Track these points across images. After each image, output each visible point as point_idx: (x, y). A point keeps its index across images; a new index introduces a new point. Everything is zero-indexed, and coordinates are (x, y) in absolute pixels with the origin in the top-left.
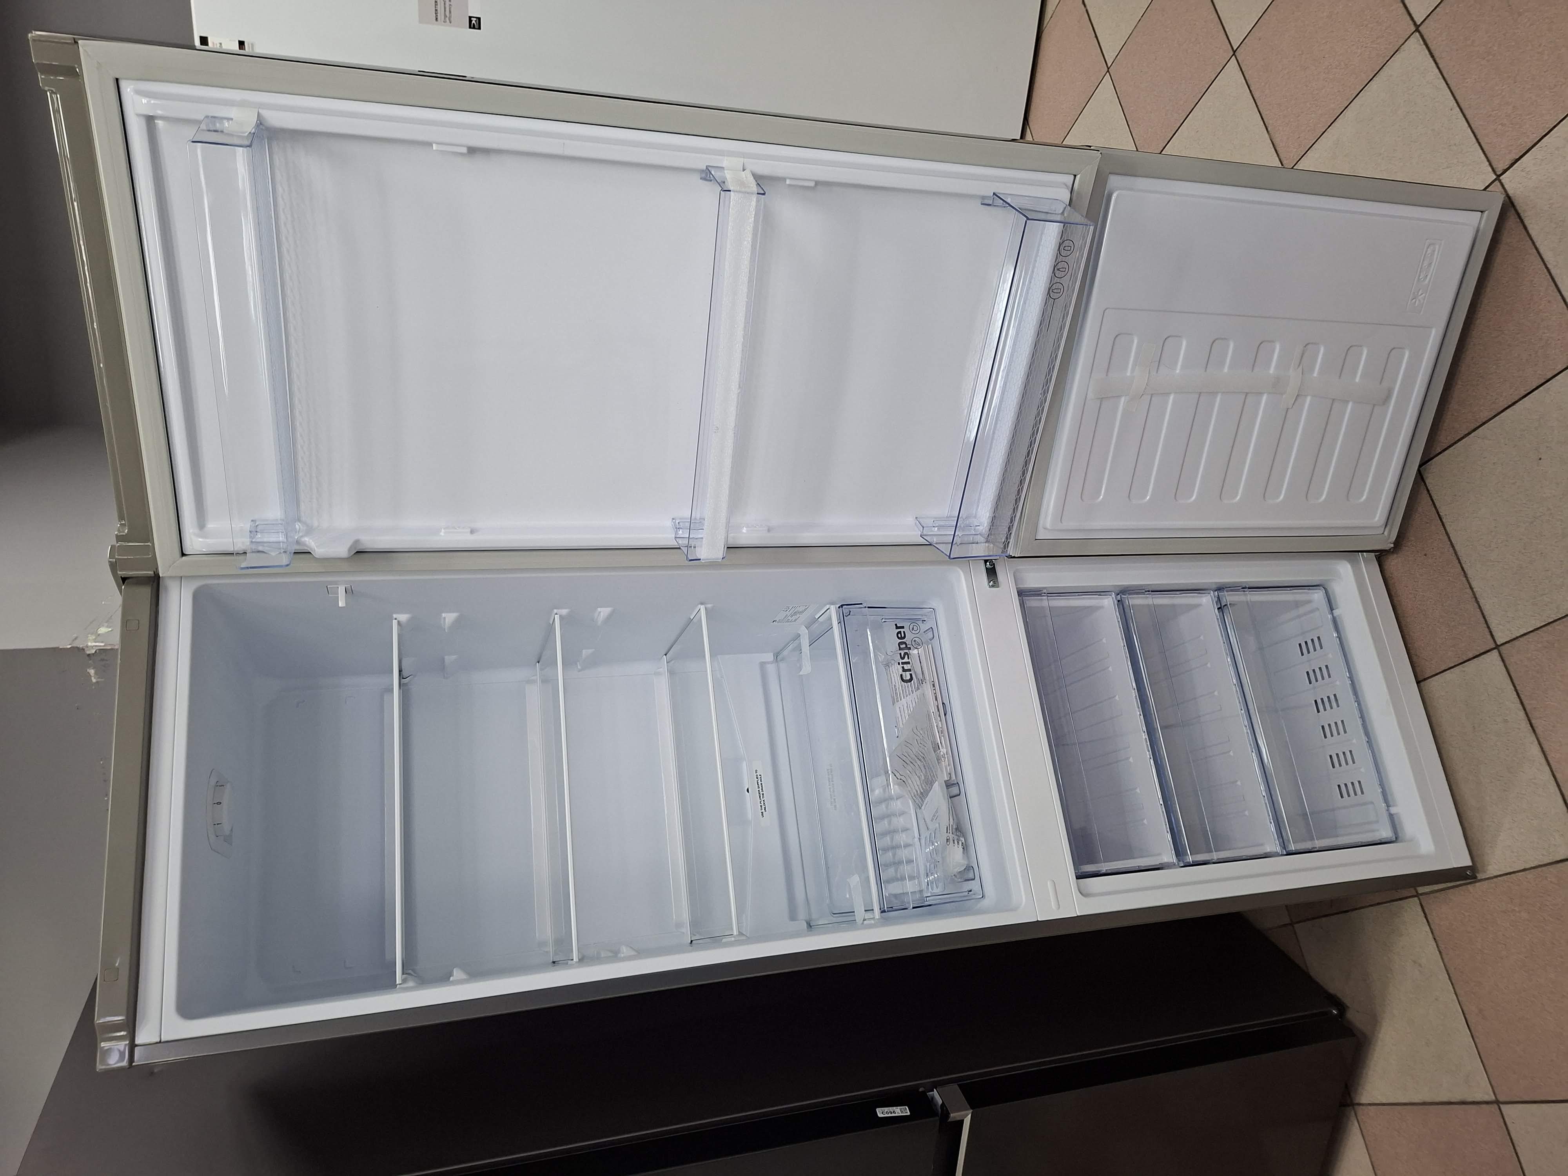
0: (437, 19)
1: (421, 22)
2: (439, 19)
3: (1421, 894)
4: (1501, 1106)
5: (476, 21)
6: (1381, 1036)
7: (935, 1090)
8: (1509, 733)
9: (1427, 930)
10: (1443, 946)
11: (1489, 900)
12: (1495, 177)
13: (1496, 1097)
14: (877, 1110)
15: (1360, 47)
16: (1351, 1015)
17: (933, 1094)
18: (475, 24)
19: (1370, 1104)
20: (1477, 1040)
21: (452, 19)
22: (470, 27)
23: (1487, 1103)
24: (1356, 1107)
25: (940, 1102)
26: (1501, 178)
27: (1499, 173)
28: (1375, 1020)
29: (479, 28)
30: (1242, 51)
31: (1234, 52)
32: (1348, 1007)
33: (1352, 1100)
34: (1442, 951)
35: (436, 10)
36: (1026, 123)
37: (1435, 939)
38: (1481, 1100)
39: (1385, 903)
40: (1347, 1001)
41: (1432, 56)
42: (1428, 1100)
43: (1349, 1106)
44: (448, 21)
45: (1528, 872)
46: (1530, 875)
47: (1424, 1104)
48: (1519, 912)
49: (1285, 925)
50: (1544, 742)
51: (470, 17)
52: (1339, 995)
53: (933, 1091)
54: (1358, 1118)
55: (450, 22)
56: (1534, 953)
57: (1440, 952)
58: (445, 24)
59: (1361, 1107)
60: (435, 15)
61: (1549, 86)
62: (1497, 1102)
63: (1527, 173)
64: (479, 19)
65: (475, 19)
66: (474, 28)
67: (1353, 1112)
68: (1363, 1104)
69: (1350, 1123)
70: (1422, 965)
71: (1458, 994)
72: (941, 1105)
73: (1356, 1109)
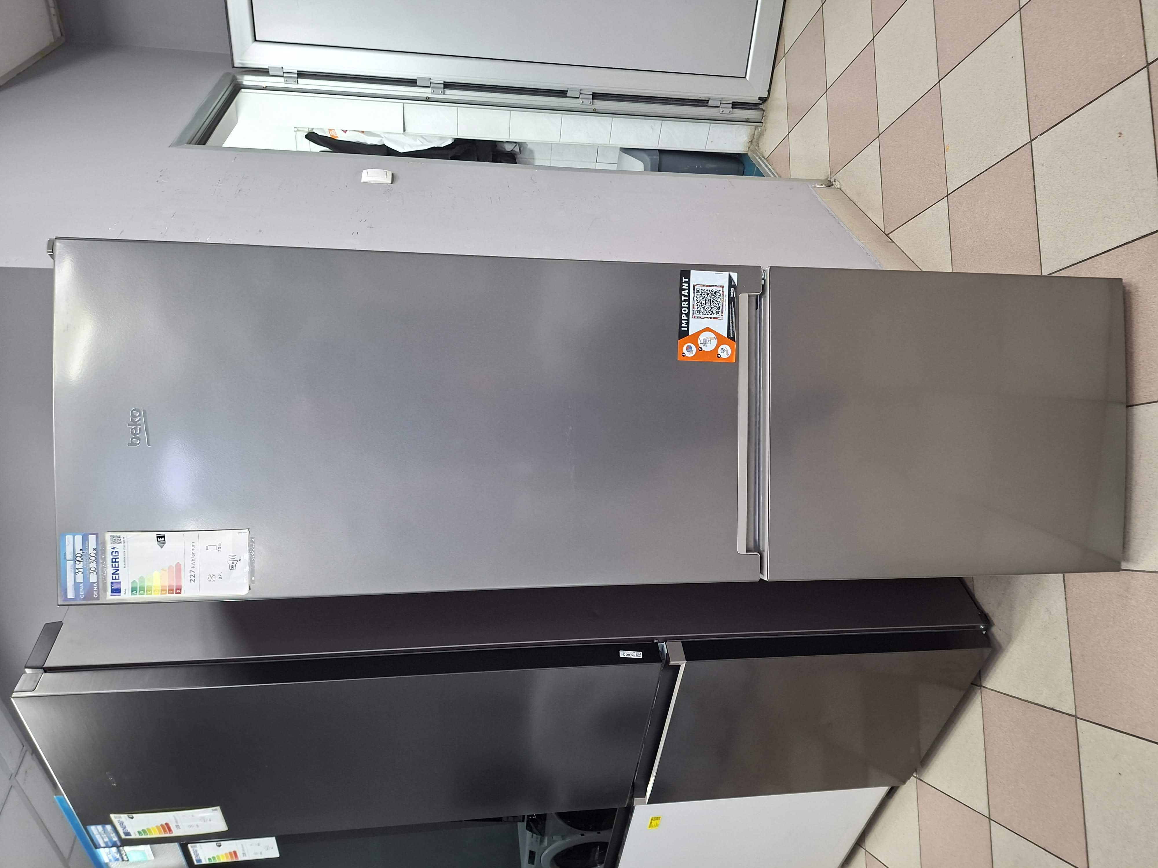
4: (1078, 719)
6: (1011, 650)
7: (665, 643)
9: (1062, 591)
10: (1070, 605)
11: (1112, 584)
13: (1076, 713)
14: (621, 652)
16: (995, 630)
17: (663, 645)
19: (991, 689)
20: (1074, 674)
23: (1069, 715)
24: (982, 688)
25: (666, 651)
28: (1010, 638)
32: (994, 625)
33: (981, 683)
34: (1068, 608)
37: (1066, 599)
38: (1065, 712)
40: (995, 620)
42: (1031, 700)
43: (977, 685)
47: (1028, 701)
52: (990, 615)
53: (663, 643)
54: (982, 696)
57: (1067, 609)
59: (986, 689)
62: (1076, 717)
67: (980, 691)
68: (987, 688)
69: (976, 697)
70: (1052, 613)
71: (1071, 640)
72: (667, 654)
73: (982, 690)
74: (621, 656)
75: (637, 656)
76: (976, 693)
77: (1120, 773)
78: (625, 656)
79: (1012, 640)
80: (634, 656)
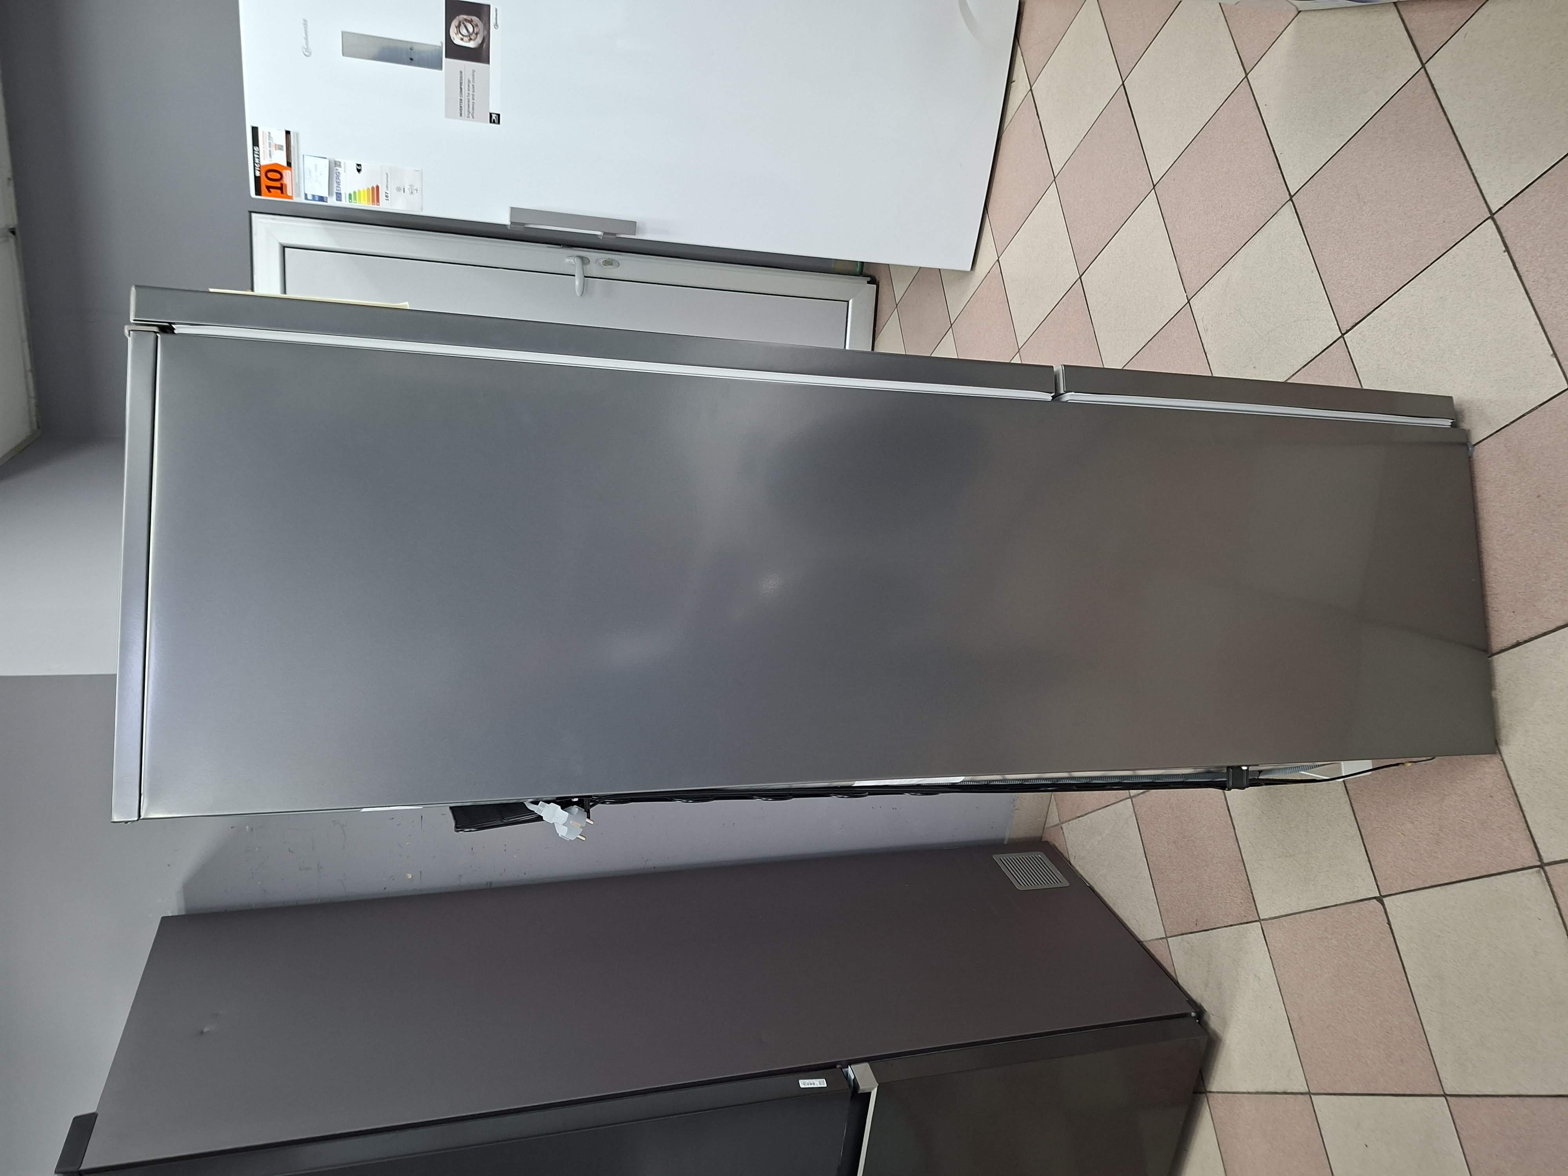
0: (461, 115)
1: (446, 116)
2: (463, 115)
3: (1263, 920)
4: (1312, 1096)
5: (496, 117)
6: (1229, 1036)
7: (849, 1067)
8: (1330, 792)
9: (1265, 950)
10: (1276, 964)
12: (1340, 335)
13: (1308, 1089)
14: (800, 1081)
15: (1248, 204)
17: (848, 1071)
18: (495, 119)
19: (1218, 1092)
20: (1297, 1041)
21: (475, 115)
22: (491, 122)
23: (1302, 1094)
24: (1208, 1094)
25: (853, 1077)
26: (1345, 336)
27: (1343, 332)
28: (1225, 1023)
29: (499, 123)
30: (1160, 186)
31: (1154, 186)
33: (1205, 1089)
35: (461, 107)
36: (986, 212)
37: (1271, 957)
38: (1298, 1091)
39: (1235, 925)
40: (1205, 1006)
41: (1301, 225)
42: (1260, 1090)
43: (1201, 1093)
44: (471, 117)
45: (1338, 907)
46: (1339, 910)
47: (1257, 1093)
48: (1331, 939)
49: (1161, 939)
50: (1354, 803)
51: (491, 114)
53: (848, 1067)
54: (1210, 1102)
55: (473, 118)
56: (1340, 973)
57: (1274, 969)
58: (468, 119)
59: (1212, 1094)
60: (459, 111)
61: (1382, 267)
62: (1309, 1093)
63: (1364, 336)
64: (499, 115)
65: (495, 115)
66: (494, 122)
67: (1206, 1099)
68: (1213, 1092)
69: (1203, 1108)
70: (1261, 978)
71: (1285, 1004)
72: (854, 1079)
73: (1208, 1096)
74: (802, 1086)
75: (820, 1084)
76: (1202, 1103)
77: (1367, 1145)
78: (807, 1086)
79: (1228, 1023)
80: (817, 1084)
